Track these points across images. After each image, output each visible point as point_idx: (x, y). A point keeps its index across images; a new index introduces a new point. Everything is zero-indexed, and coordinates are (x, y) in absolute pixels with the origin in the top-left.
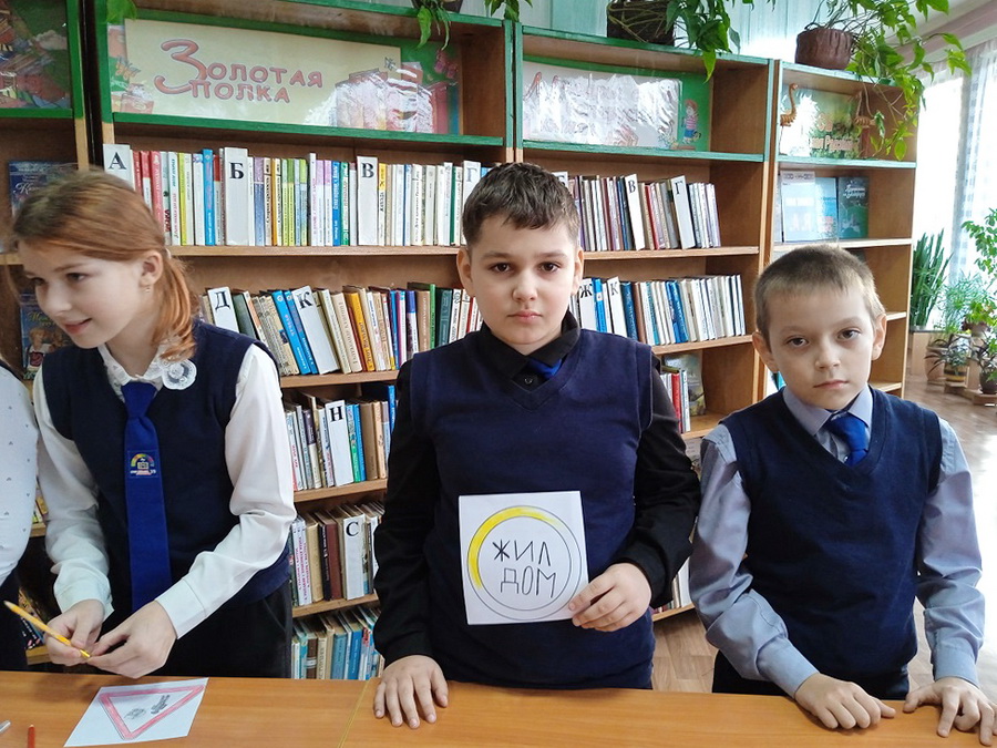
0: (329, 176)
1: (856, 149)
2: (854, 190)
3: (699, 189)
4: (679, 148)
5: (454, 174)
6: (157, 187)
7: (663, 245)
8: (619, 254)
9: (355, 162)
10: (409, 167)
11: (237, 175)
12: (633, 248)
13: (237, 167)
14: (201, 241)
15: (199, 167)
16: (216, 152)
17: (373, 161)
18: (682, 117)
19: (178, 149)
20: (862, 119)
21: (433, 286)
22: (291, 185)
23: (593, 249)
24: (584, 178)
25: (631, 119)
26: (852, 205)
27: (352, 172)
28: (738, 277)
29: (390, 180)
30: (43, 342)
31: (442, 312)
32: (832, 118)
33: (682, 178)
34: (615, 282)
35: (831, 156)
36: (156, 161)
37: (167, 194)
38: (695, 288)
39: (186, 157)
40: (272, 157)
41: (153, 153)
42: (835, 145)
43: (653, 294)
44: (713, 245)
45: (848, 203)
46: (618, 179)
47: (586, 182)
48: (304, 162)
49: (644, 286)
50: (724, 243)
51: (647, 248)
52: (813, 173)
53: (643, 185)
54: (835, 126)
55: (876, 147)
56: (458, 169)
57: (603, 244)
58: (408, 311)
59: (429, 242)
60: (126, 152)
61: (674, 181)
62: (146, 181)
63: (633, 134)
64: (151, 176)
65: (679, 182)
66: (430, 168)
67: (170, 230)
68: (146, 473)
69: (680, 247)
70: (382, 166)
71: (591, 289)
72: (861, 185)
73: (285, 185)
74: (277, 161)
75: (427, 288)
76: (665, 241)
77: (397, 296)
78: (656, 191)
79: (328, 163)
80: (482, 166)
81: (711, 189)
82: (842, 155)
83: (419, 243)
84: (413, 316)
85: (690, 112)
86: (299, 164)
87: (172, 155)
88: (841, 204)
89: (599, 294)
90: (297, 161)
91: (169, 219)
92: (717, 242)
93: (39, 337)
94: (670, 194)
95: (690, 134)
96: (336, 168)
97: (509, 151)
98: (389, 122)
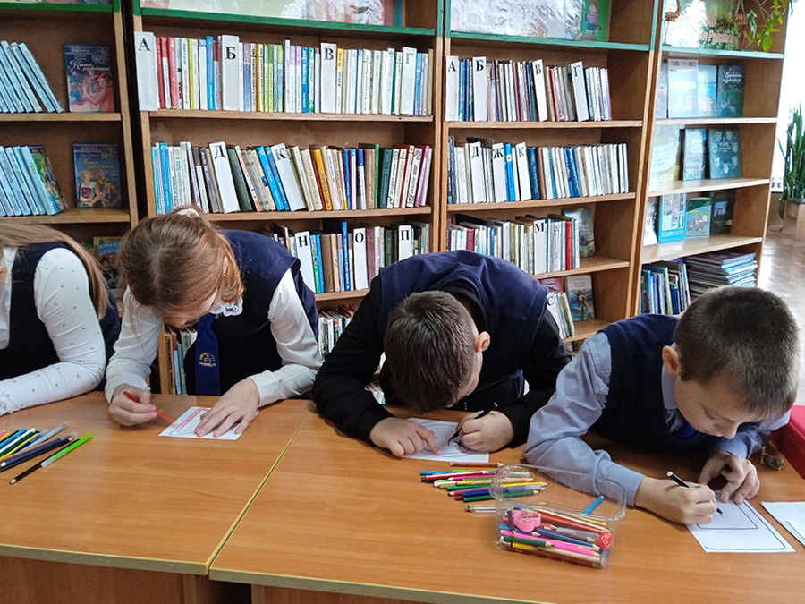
0: (299, 58)
1: (737, 41)
2: (732, 76)
3: (593, 72)
4: (582, 39)
5: (395, 58)
6: (173, 65)
7: (563, 118)
8: (526, 124)
9: (320, 47)
10: (361, 52)
11: (231, 56)
12: (538, 119)
13: (231, 51)
14: (204, 107)
15: (203, 49)
16: (216, 39)
17: (333, 46)
18: (585, 12)
19: (188, 37)
20: (738, 17)
21: (378, 146)
22: (271, 65)
23: (505, 119)
24: (499, 62)
25: (542, 14)
26: (729, 89)
27: (317, 55)
28: (625, 145)
29: (345, 62)
30: (91, 180)
31: (384, 166)
32: (715, 15)
33: (580, 63)
34: (522, 146)
35: (714, 47)
36: (172, 45)
37: (180, 70)
38: (587, 154)
39: (194, 42)
40: (257, 43)
41: (171, 39)
42: (717, 38)
43: (553, 156)
44: (603, 118)
45: (727, 87)
46: (527, 63)
47: (501, 65)
48: (280, 47)
49: (545, 150)
50: (614, 116)
51: (549, 119)
52: (697, 61)
53: (548, 68)
54: (718, 21)
55: (749, 40)
56: (399, 54)
57: (513, 115)
58: (358, 164)
59: (375, 110)
60: (150, 37)
61: (573, 65)
62: (165, 60)
63: (544, 26)
64: (168, 56)
65: (577, 67)
66: (377, 53)
67: (182, 97)
68: (209, 365)
69: (576, 120)
70: (340, 51)
71: (502, 152)
72: (738, 72)
73: (266, 65)
74: (261, 46)
75: (372, 147)
76: (565, 115)
77: (349, 153)
78: (557, 73)
79: (299, 48)
80: (418, 52)
81: (604, 73)
82: (723, 47)
83: (367, 112)
84: (361, 169)
85: (593, 9)
86: (277, 48)
87: (184, 40)
88: (720, 87)
89: (508, 156)
90: (276, 46)
91: (181, 89)
92: (607, 115)
93: (88, 177)
94: (570, 76)
95: (592, 27)
96: (304, 52)
97: (439, 39)
98: (347, 16)
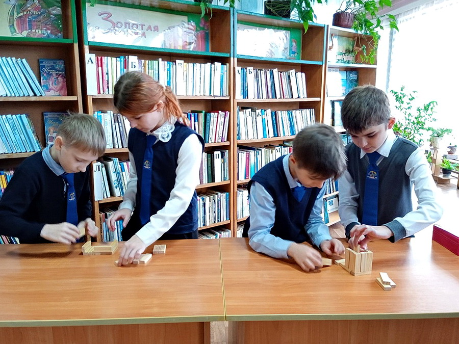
0: (166, 68)
1: (354, 59)
2: (353, 76)
3: (299, 74)
5: (211, 68)
6: (104, 71)
7: (286, 97)
8: (271, 100)
9: (175, 62)
10: (195, 64)
11: (133, 67)
12: (276, 98)
13: (133, 64)
15: (118, 63)
16: (125, 58)
17: (182, 62)
18: (291, 46)
19: (112, 56)
20: (357, 48)
21: (204, 111)
22: (152, 71)
23: (261, 98)
24: (258, 70)
25: (272, 47)
26: (352, 82)
27: (174, 66)
28: (313, 110)
29: (188, 69)
30: (54, 132)
31: (207, 122)
32: (345, 47)
33: (294, 70)
34: (269, 111)
35: (345, 63)
36: (103, 61)
37: (107, 74)
38: (297, 114)
39: (114, 59)
40: (145, 60)
41: (103, 57)
42: (346, 58)
43: (283, 115)
44: (304, 98)
45: (351, 81)
46: (270, 71)
47: (259, 71)
48: (157, 62)
49: (279, 112)
50: (308, 96)
51: (281, 98)
52: (338, 69)
53: (279, 73)
54: (346, 50)
55: (363, 59)
56: (213, 65)
57: (265, 95)
58: (195, 121)
59: (202, 94)
60: (93, 56)
61: (291, 71)
62: (100, 68)
63: (273, 52)
64: (102, 66)
66: (203, 65)
67: (108, 88)
69: (292, 98)
70: (185, 64)
71: (261, 114)
72: (355, 74)
73: (150, 71)
74: (147, 61)
75: (201, 112)
76: (287, 94)
77: (190, 115)
78: (284, 75)
79: (166, 62)
80: (222, 64)
81: (304, 74)
82: (348, 62)
83: (198, 94)
84: (196, 123)
85: (294, 44)
86: (155, 62)
87: (109, 58)
88: (348, 82)
89: (263, 116)
90: (154, 61)
91: (108, 83)
92: (306, 96)
93: (52, 130)
94: (289, 77)
95: (294, 53)
96: (168, 65)
97: (232, 59)
98: (183, 47)
